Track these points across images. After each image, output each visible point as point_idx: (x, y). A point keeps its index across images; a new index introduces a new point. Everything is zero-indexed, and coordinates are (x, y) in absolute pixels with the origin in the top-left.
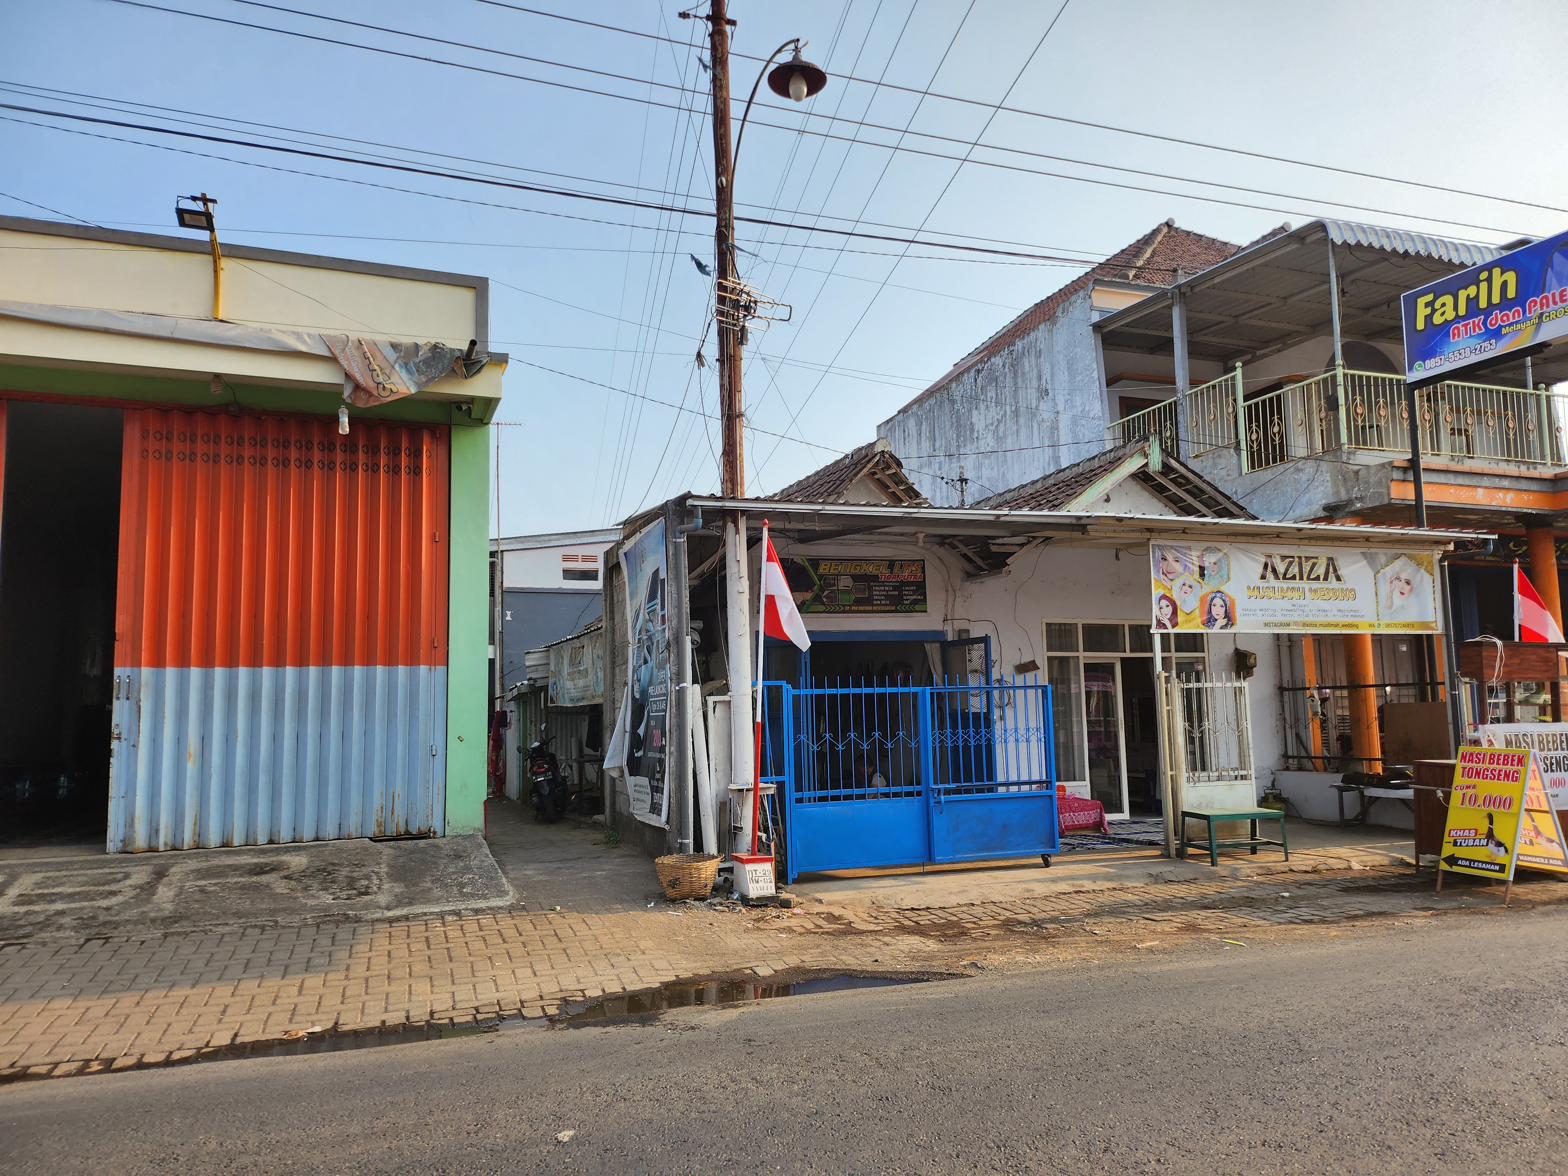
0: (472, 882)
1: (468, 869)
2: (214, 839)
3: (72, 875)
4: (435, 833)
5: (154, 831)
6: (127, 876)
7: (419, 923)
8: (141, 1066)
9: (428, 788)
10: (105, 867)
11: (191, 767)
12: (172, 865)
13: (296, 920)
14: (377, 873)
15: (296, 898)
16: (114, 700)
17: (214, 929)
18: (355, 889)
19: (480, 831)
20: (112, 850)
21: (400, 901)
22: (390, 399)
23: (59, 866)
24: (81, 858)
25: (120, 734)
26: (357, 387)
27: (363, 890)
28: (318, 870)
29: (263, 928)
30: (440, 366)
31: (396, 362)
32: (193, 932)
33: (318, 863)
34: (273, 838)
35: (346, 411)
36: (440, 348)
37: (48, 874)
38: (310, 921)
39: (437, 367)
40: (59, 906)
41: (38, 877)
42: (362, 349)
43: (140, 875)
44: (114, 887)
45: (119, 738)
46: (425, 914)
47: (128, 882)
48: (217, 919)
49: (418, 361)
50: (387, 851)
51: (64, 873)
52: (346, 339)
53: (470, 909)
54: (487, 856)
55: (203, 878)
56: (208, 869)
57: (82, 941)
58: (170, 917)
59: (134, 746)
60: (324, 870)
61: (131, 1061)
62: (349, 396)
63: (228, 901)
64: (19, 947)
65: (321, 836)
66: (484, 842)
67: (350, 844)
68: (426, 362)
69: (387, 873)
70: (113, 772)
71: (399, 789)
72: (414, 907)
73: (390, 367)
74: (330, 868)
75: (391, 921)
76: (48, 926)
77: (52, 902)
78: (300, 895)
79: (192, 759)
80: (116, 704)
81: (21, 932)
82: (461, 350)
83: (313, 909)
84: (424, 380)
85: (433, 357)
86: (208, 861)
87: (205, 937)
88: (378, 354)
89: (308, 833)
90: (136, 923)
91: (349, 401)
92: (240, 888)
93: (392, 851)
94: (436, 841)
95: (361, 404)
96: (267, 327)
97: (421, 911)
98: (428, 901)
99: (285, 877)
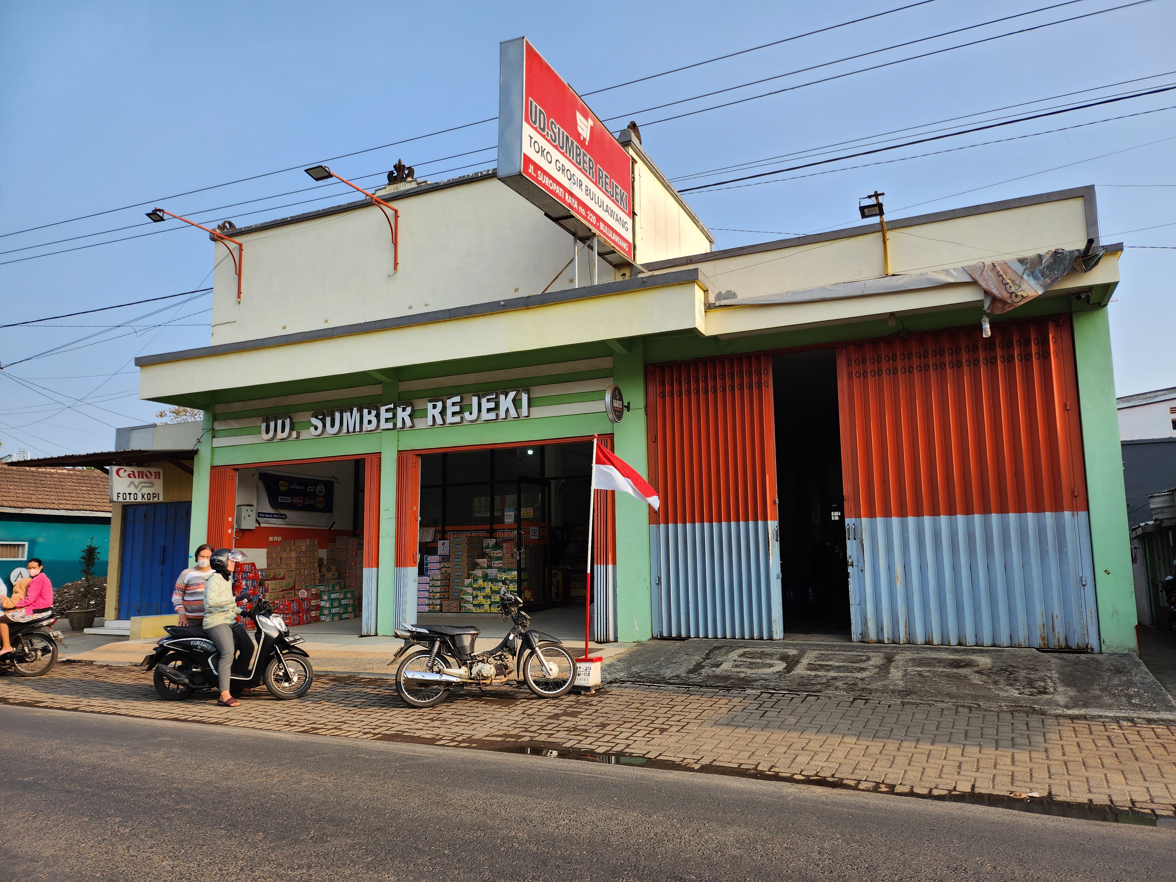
0: (1138, 695)
1: (1130, 683)
2: (920, 638)
3: (835, 654)
4: (1092, 649)
5: (880, 629)
6: (869, 659)
7: (1097, 723)
8: (912, 794)
9: (1081, 612)
10: (853, 651)
11: (899, 586)
12: (896, 654)
13: (994, 706)
14: (1050, 678)
15: (990, 689)
16: (847, 540)
17: (935, 704)
18: (1035, 688)
19: (1135, 651)
20: (855, 640)
21: (1075, 703)
22: (1021, 303)
23: (827, 647)
24: (839, 643)
25: (853, 562)
26: (995, 300)
27: (1042, 690)
28: (1002, 670)
29: (970, 708)
30: (1062, 268)
31: (1024, 273)
32: (921, 704)
33: (1000, 664)
34: (961, 641)
35: (987, 319)
36: (1060, 253)
37: (822, 652)
38: (1005, 709)
39: (1059, 269)
40: (832, 674)
41: (816, 653)
42: (996, 270)
43: (877, 659)
44: (863, 665)
45: (852, 565)
46: (1101, 717)
47: (870, 663)
48: (936, 697)
49: (1042, 267)
50: (1054, 660)
51: (830, 652)
52: (983, 265)
53: (1142, 718)
54: (1147, 674)
55: (918, 666)
56: (920, 660)
57: (851, 699)
58: (903, 691)
59: (862, 570)
60: (1006, 670)
61: (906, 789)
62: (989, 308)
63: (940, 685)
64: (816, 698)
65: (997, 643)
66: (1141, 661)
67: (1023, 652)
68: (1050, 267)
69: (1059, 679)
70: (851, 587)
71: (1057, 610)
72: (1090, 709)
73: (1019, 278)
74: (1010, 669)
75: (1073, 718)
76: (829, 686)
77: (828, 670)
78: (992, 687)
79: (899, 581)
80: (848, 543)
81: (815, 688)
82: (1078, 250)
83: (1005, 699)
84: (1049, 281)
85: (1055, 261)
86: (918, 653)
87: (929, 709)
88: (1009, 270)
89: (987, 640)
90: (882, 692)
91: (988, 311)
92: (946, 676)
93: (1058, 661)
94: (1095, 656)
95: (998, 312)
96: (923, 271)
97: (1096, 713)
98: (1101, 706)
99: (977, 672)
